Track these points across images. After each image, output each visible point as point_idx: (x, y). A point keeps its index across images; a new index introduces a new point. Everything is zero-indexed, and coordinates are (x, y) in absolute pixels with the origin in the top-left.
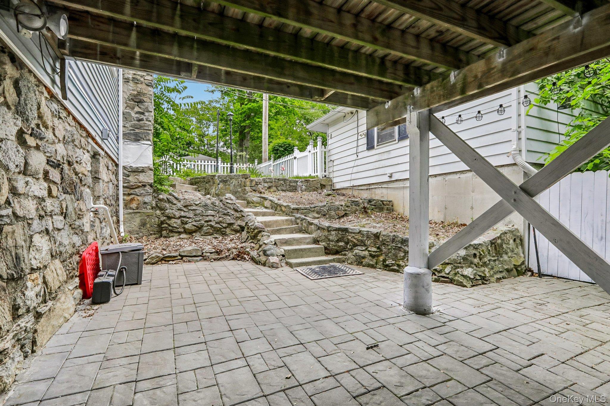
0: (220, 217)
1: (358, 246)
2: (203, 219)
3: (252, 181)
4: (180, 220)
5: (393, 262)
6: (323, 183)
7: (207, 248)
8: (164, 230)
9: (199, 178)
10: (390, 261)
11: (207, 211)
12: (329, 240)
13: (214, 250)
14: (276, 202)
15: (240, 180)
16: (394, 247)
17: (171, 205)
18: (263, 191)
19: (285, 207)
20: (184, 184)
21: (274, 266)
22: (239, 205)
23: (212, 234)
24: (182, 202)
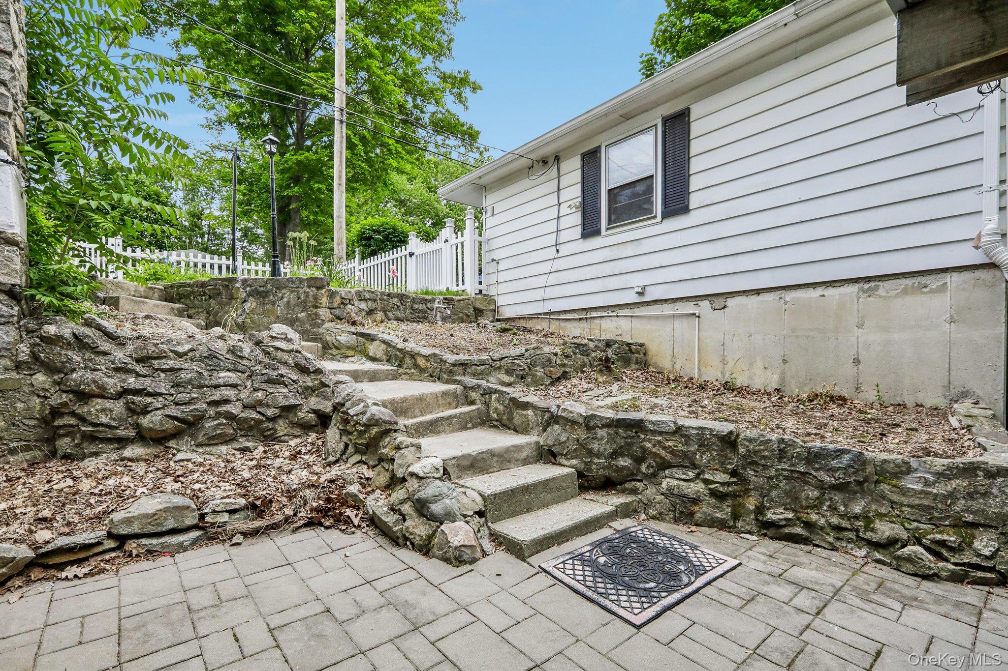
0: (256, 390)
1: (674, 467)
2: (203, 396)
3: (332, 295)
4: (122, 401)
5: (791, 515)
6: (478, 305)
7: (219, 493)
8: (65, 435)
9: (190, 285)
10: (778, 511)
11: (215, 374)
12: (590, 452)
13: (242, 502)
14: (399, 346)
15: (302, 291)
16: (786, 473)
17: (88, 355)
18: (358, 319)
19: (427, 358)
20: (146, 298)
21: (465, 557)
22: (309, 355)
23: (233, 439)
24: (130, 347)
